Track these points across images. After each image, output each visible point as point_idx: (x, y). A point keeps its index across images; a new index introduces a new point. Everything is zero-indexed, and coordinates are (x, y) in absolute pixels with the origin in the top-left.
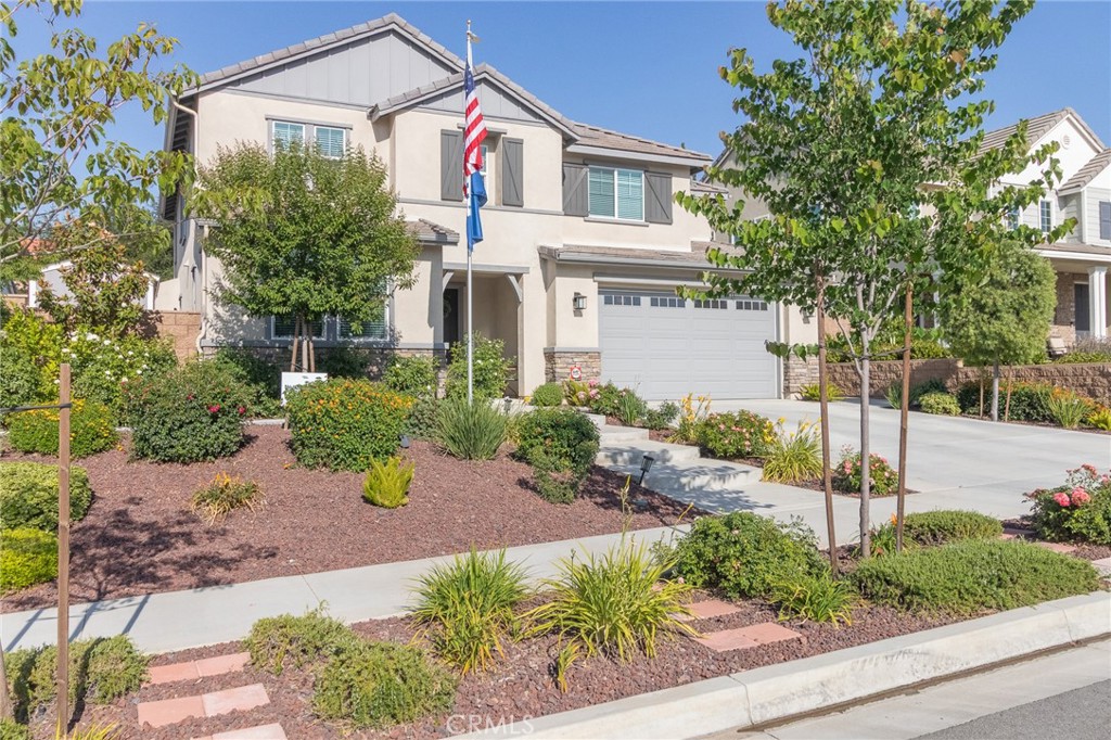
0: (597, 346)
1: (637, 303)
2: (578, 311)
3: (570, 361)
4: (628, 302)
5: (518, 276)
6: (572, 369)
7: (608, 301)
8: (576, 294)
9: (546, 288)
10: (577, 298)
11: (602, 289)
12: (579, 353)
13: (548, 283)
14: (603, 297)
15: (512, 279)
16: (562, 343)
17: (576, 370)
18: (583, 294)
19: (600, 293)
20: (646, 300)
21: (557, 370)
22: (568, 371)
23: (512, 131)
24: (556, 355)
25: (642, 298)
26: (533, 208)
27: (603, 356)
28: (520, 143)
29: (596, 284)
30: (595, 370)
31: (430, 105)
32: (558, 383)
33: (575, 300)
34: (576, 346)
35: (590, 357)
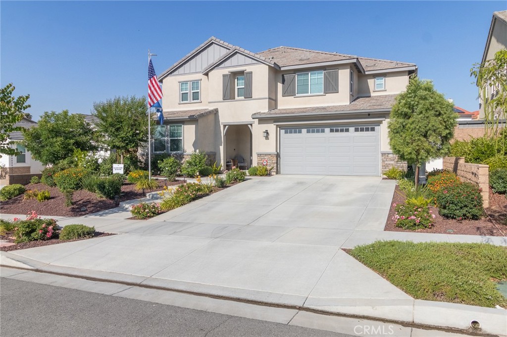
0: (275, 152)
1: (300, 132)
2: (267, 138)
3: (263, 158)
7: (286, 132)
11: (278, 128)
12: (266, 155)
14: (284, 130)
15: (250, 126)
17: (265, 161)
19: (282, 129)
20: (304, 131)
21: (258, 161)
22: (262, 162)
23: (248, 69)
24: (259, 155)
25: (302, 130)
26: (256, 97)
28: (251, 73)
29: (275, 126)
30: (273, 161)
31: (220, 67)
32: (259, 166)
34: (266, 152)
35: (271, 156)
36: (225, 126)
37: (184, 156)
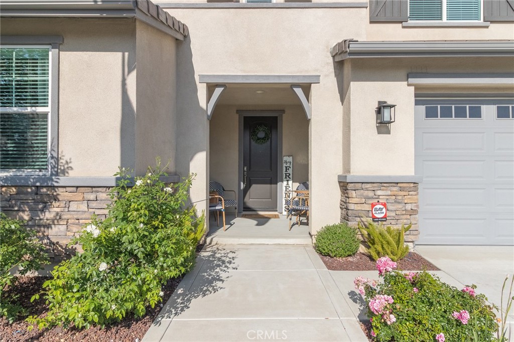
0: (413, 174)
1: (476, 113)
2: (383, 126)
3: (371, 194)
4: (461, 113)
5: (307, 89)
6: (373, 205)
7: (430, 113)
8: (379, 102)
9: (342, 100)
10: (382, 107)
11: (421, 96)
12: (384, 184)
13: (343, 92)
14: (423, 108)
15: (299, 92)
16: (361, 168)
17: (378, 207)
18: (389, 103)
19: (417, 103)
20: (490, 111)
21: (351, 207)
22: (367, 207)
24: (350, 186)
27: (420, 186)
29: (413, 88)
30: (409, 207)
32: (353, 224)
33: (379, 111)
34: (378, 174)
35: (401, 189)
36: (211, 88)
37: (60, 191)
